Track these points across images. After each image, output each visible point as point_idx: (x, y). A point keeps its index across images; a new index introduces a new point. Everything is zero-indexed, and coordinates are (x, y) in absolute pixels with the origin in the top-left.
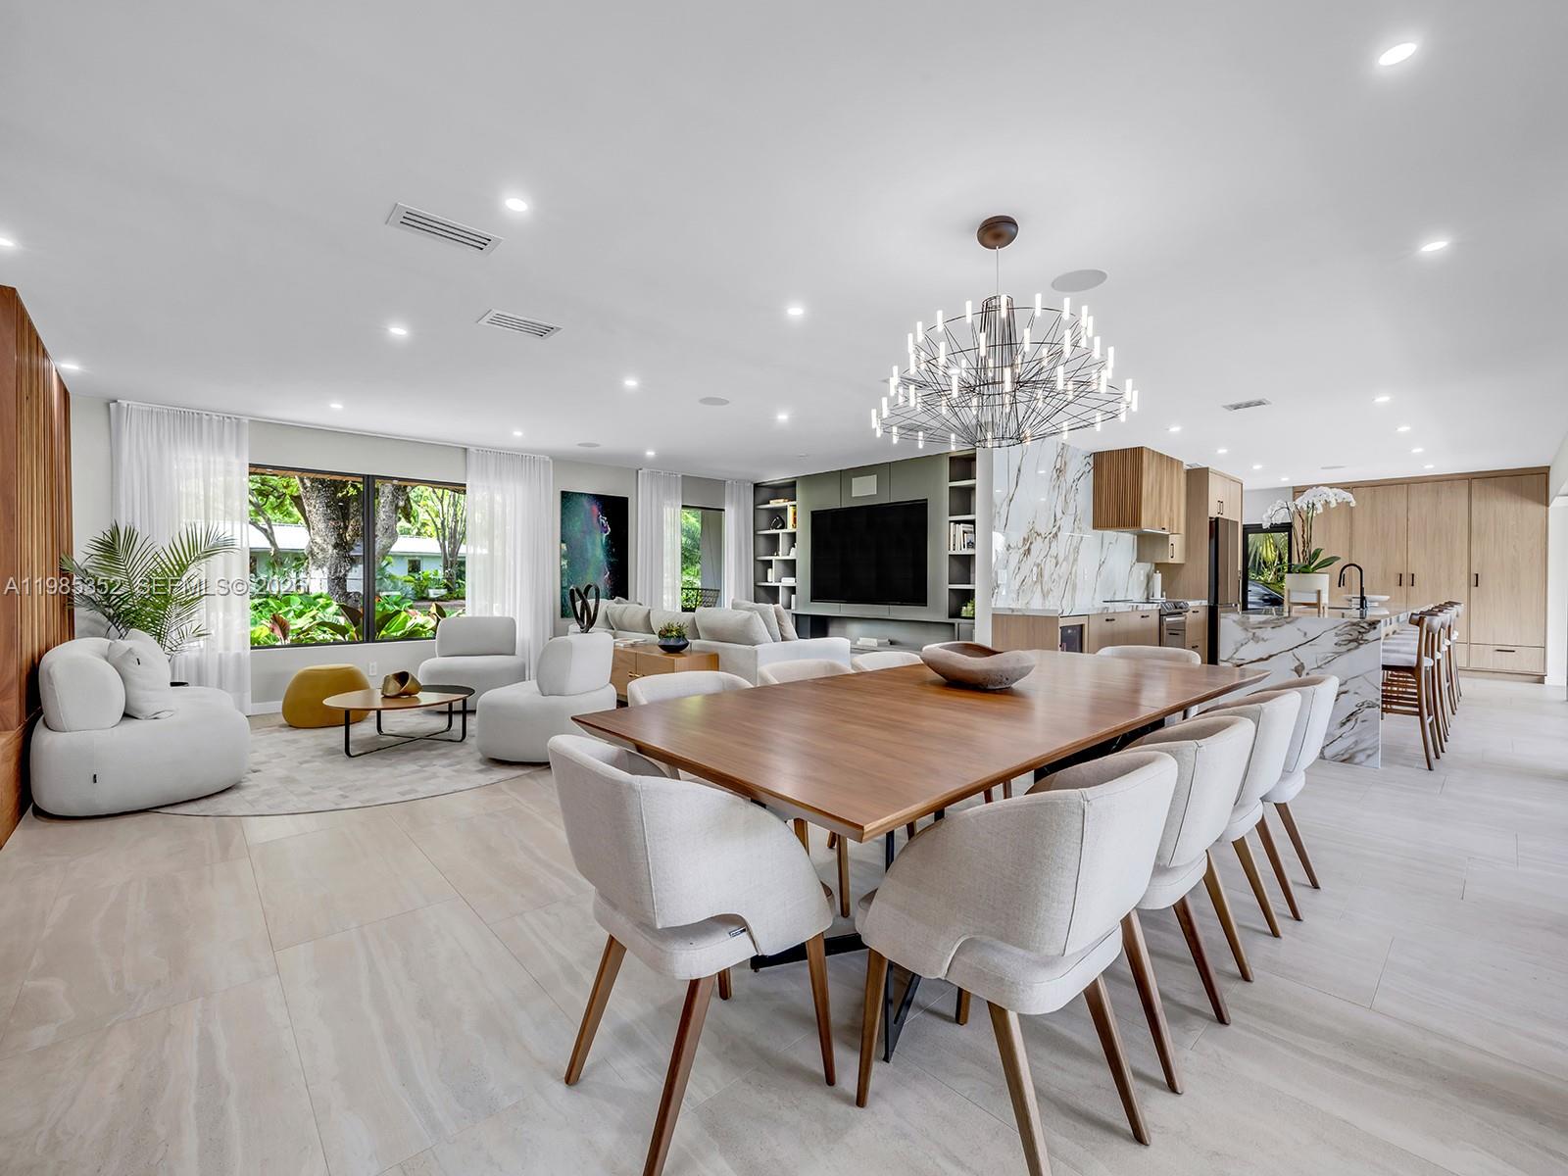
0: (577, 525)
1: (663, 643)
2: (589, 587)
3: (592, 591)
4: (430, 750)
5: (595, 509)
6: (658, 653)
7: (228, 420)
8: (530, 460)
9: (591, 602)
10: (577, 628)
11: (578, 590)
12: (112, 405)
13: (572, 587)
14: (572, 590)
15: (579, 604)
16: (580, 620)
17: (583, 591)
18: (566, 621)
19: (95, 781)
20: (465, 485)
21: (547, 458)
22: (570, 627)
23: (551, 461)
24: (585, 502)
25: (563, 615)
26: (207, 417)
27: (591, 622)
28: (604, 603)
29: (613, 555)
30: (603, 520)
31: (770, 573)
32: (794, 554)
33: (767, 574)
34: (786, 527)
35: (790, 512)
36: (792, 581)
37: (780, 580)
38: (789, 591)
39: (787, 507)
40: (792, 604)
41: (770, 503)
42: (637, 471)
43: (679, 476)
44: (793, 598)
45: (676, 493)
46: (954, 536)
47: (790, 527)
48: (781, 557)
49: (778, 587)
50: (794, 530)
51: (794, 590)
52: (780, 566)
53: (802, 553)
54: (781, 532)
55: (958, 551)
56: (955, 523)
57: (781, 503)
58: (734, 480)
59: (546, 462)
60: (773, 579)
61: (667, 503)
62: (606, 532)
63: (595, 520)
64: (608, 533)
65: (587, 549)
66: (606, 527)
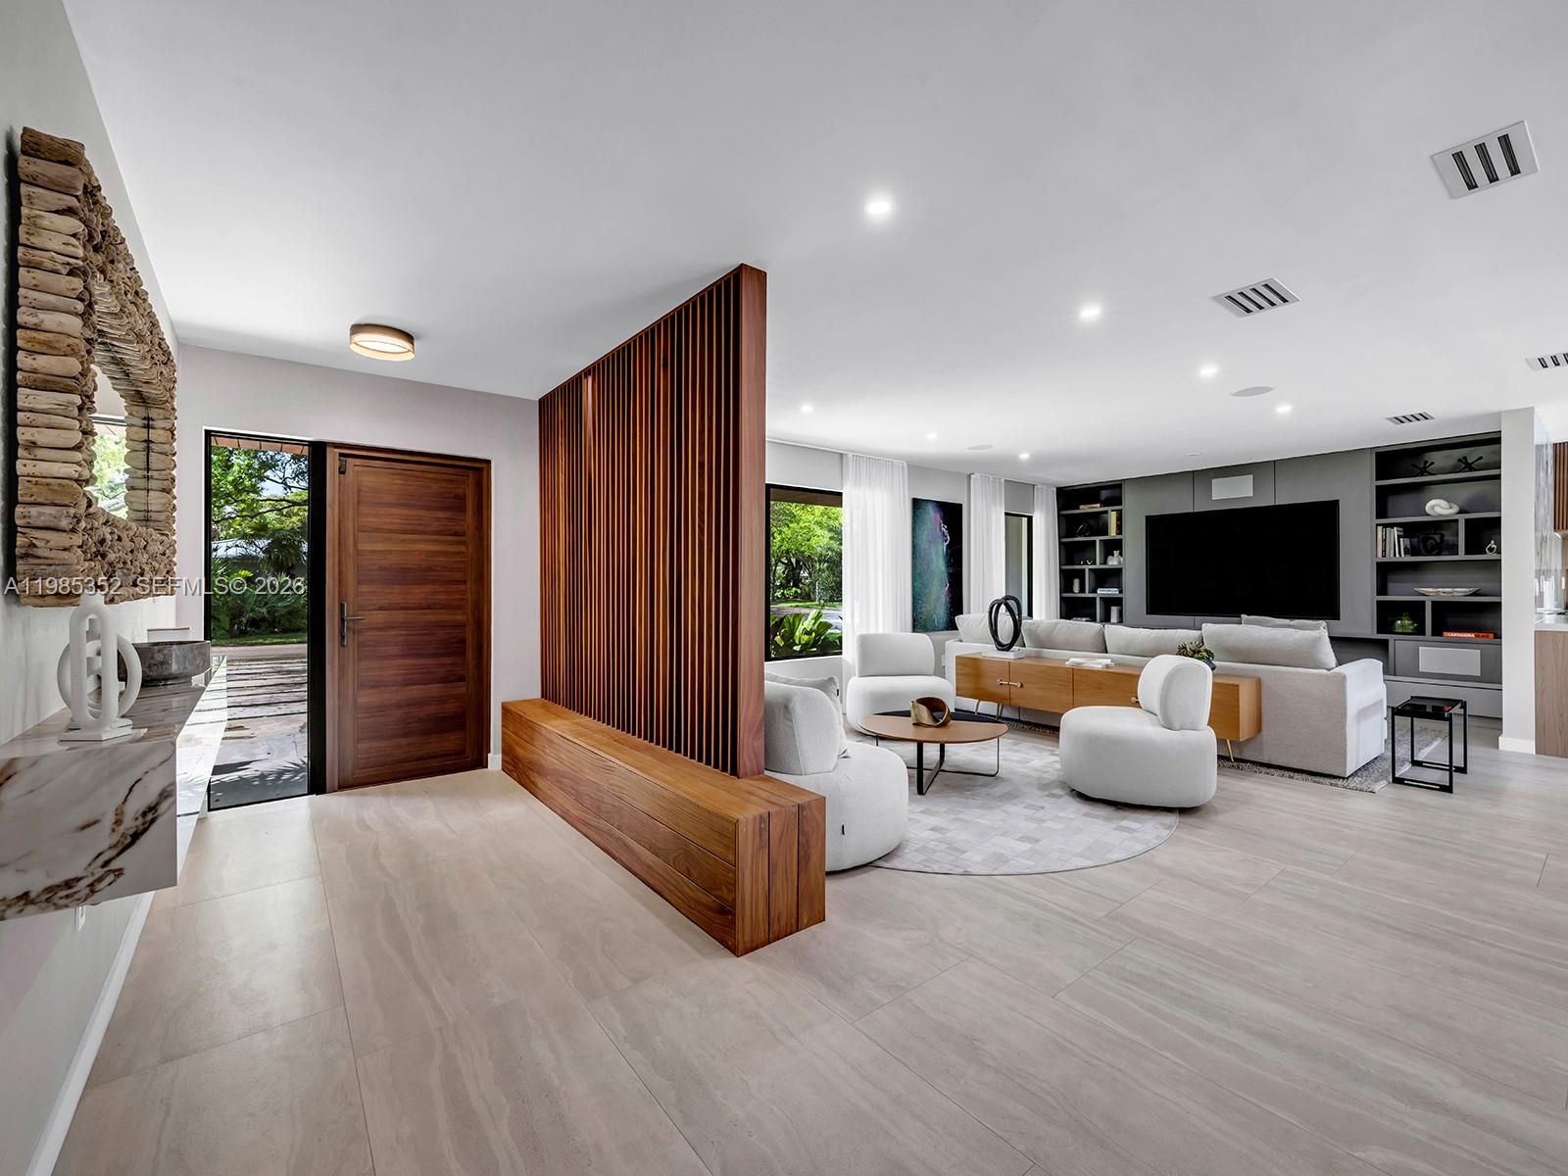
0: (924, 536)
5: (938, 516)
20: (840, 494)
21: (904, 463)
23: (907, 466)
24: (930, 510)
29: (951, 566)
30: (944, 529)
31: (1076, 582)
32: (1115, 563)
33: (1072, 584)
34: (1106, 533)
35: (1113, 517)
36: (1113, 592)
37: (1094, 591)
38: (1109, 602)
39: (1106, 512)
40: (1114, 618)
41: (1079, 509)
42: (969, 476)
43: (1003, 480)
44: (1114, 610)
45: (1000, 496)
46: (1384, 541)
47: (1113, 533)
48: (1098, 566)
49: (1095, 598)
50: (1119, 537)
51: (1118, 602)
52: (1093, 576)
53: (1132, 562)
54: (1098, 539)
55: (1390, 558)
56: (1385, 526)
57: (1097, 507)
58: (1044, 484)
59: (903, 467)
60: (1082, 590)
61: (994, 509)
62: (946, 541)
63: (938, 528)
64: (948, 542)
65: (932, 559)
66: (946, 536)
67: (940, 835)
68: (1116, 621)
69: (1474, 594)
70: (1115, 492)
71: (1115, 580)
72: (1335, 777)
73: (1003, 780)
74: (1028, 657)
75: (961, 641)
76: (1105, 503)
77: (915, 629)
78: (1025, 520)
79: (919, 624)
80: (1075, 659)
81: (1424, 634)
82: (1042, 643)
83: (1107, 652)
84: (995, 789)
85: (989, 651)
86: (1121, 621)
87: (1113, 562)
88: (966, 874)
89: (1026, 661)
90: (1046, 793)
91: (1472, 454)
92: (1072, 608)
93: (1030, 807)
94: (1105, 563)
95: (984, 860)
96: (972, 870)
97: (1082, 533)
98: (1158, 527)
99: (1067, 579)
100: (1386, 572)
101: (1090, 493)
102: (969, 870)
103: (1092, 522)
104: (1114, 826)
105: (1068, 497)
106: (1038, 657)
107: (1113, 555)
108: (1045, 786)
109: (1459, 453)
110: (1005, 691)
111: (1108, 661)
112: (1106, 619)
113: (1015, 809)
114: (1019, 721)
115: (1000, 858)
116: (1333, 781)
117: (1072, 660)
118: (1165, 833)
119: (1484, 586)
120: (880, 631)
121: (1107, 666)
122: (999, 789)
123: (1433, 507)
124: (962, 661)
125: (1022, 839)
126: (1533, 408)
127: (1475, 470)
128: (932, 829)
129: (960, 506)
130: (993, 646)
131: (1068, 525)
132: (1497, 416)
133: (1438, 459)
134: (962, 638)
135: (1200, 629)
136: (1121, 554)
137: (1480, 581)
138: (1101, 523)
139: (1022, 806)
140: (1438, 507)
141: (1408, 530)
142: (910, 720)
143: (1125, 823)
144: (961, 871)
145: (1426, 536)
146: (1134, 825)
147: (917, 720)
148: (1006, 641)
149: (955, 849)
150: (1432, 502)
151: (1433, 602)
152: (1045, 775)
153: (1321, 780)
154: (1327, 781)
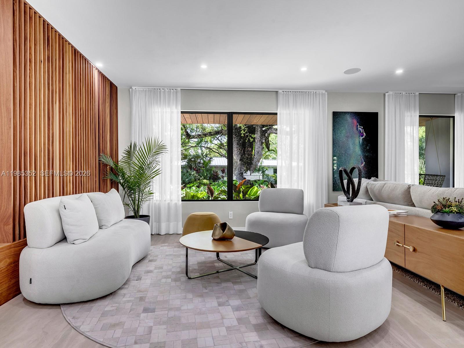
0: (343, 133)
1: (437, 217)
2: (353, 169)
3: (356, 172)
4: (235, 283)
5: (355, 121)
6: (432, 228)
7: (172, 91)
8: (313, 94)
9: (356, 181)
10: (344, 198)
11: (345, 171)
12: (130, 90)
13: (340, 169)
14: (341, 171)
15: (345, 182)
16: (347, 193)
17: (349, 171)
18: (336, 193)
19: (31, 283)
20: (276, 114)
21: (324, 92)
22: (339, 197)
23: (326, 93)
24: (349, 118)
25: (335, 189)
26: (163, 90)
27: (356, 194)
28: (365, 182)
29: (368, 151)
30: (361, 129)
42: (385, 94)
62: (362, 136)
63: (355, 128)
64: (364, 137)
65: (349, 147)
66: (363, 133)
129: (376, 114)
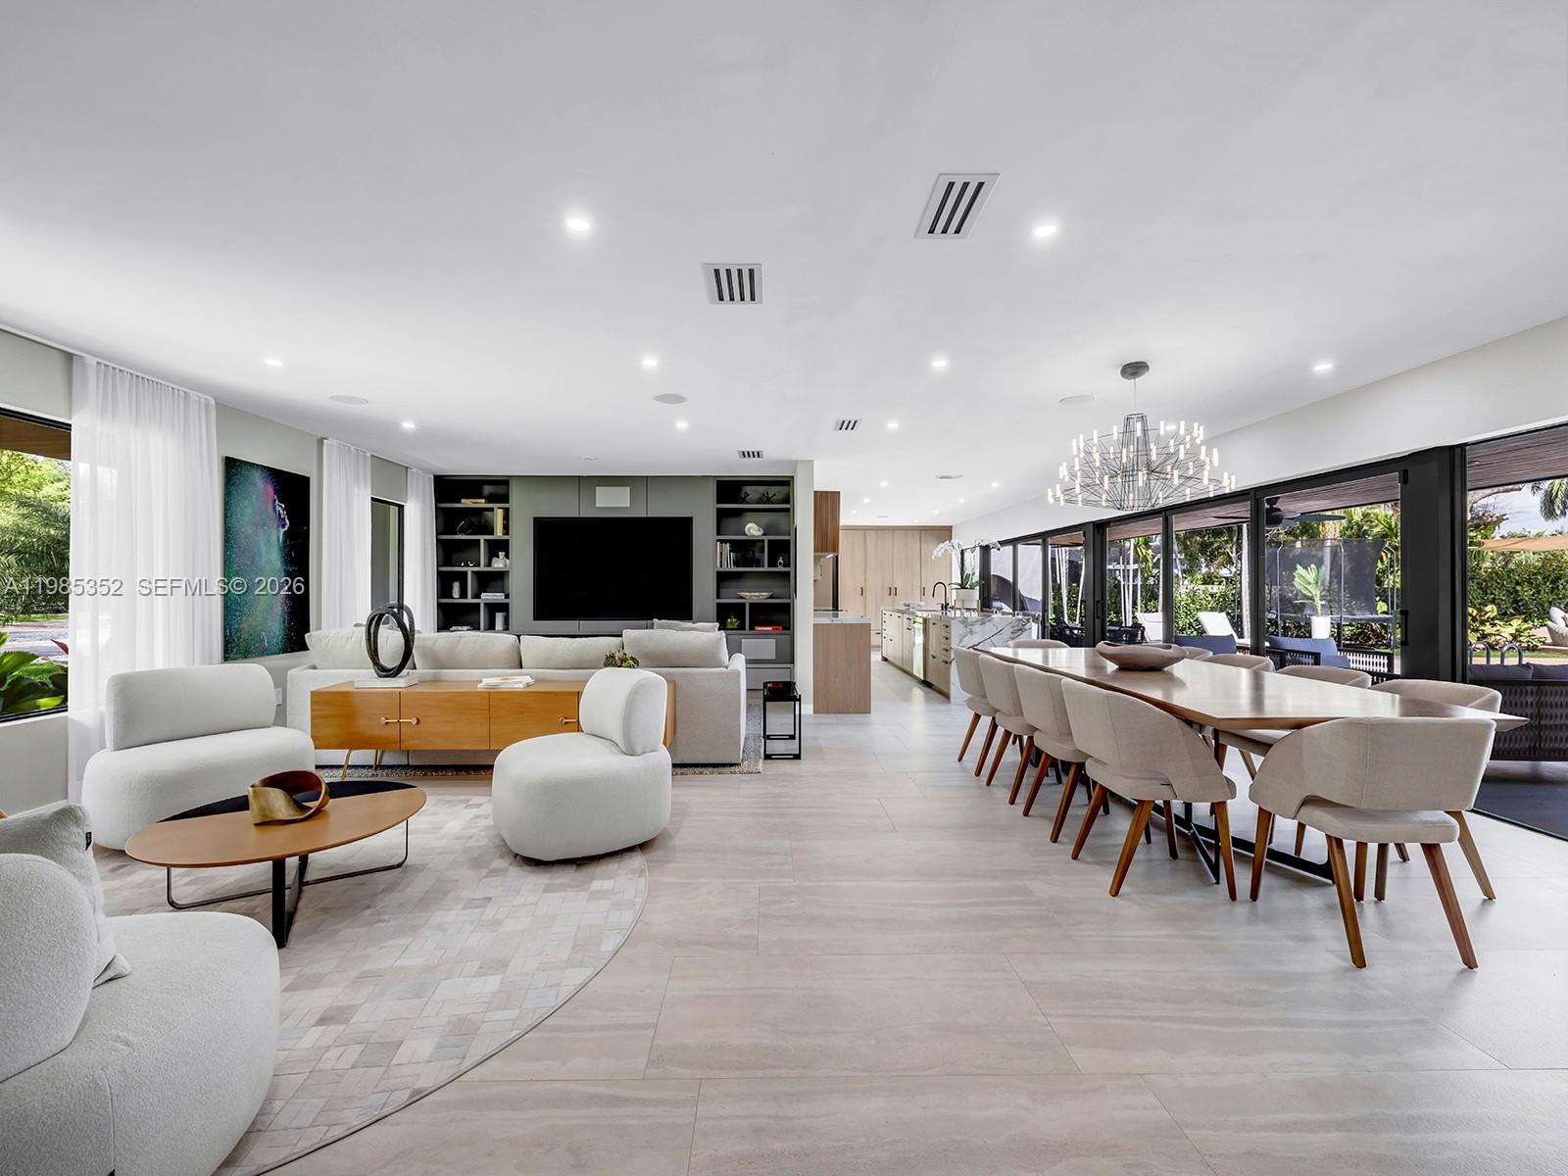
0: (247, 515)
5: (270, 490)
20: (68, 427)
21: (208, 399)
23: (214, 405)
24: (258, 478)
30: (280, 508)
31: (456, 587)
32: (501, 565)
33: (451, 588)
34: (491, 533)
35: (498, 517)
36: (496, 597)
37: (477, 596)
38: (493, 608)
39: (492, 510)
40: (499, 624)
41: (460, 502)
42: (321, 441)
43: (369, 455)
44: (499, 617)
45: (365, 477)
46: (721, 553)
47: (499, 533)
48: (482, 568)
49: (479, 604)
50: (506, 537)
51: (504, 608)
52: (475, 579)
53: (519, 566)
54: (482, 538)
55: (725, 569)
56: (722, 541)
57: (481, 503)
58: (420, 469)
59: (207, 406)
60: (464, 594)
61: (356, 491)
62: (283, 526)
63: (270, 506)
64: (286, 529)
65: (259, 550)
66: (284, 520)
67: (341, 1027)
68: (501, 629)
69: (770, 597)
70: (501, 490)
71: (499, 584)
72: (731, 765)
73: (419, 868)
74: (421, 682)
75: (315, 668)
76: (491, 499)
77: (229, 654)
78: (394, 510)
79: (234, 647)
80: (490, 679)
81: (744, 629)
82: (439, 662)
83: (521, 668)
84: (409, 889)
85: (366, 679)
86: (506, 628)
87: (499, 564)
88: (417, 1097)
89: (419, 689)
90: (484, 872)
91: (773, 490)
92: (451, 616)
93: (471, 904)
94: (489, 565)
95: (439, 1047)
96: (424, 1083)
97: (463, 531)
98: (546, 530)
99: (444, 583)
100: (723, 578)
101: (471, 486)
102: (420, 1084)
103: (474, 519)
104: (585, 894)
105: (448, 488)
106: (436, 681)
107: (498, 557)
108: (477, 862)
109: (762, 489)
110: (393, 731)
111: (528, 679)
112: (491, 626)
113: (452, 919)
114: (407, 767)
115: (463, 1029)
116: (732, 769)
117: (485, 681)
118: (641, 883)
119: (778, 591)
120: (160, 665)
121: (528, 685)
122: (417, 887)
123: (749, 529)
124: (319, 699)
125: (481, 972)
126: (812, 461)
127: (773, 503)
128: (322, 1021)
129: (305, 481)
130: (372, 671)
131: (447, 520)
132: (795, 463)
133: (753, 492)
134: (316, 662)
135: (621, 636)
136: (507, 556)
137: (778, 588)
138: (483, 521)
139: (460, 907)
140: (753, 530)
141: (736, 546)
142: (247, 817)
143: (596, 885)
144: (404, 1096)
145: (744, 550)
146: (608, 884)
147: (264, 816)
148: (389, 665)
149: (380, 1050)
150: (749, 525)
151: (750, 604)
152: (471, 843)
153: (721, 770)
154: (727, 769)
